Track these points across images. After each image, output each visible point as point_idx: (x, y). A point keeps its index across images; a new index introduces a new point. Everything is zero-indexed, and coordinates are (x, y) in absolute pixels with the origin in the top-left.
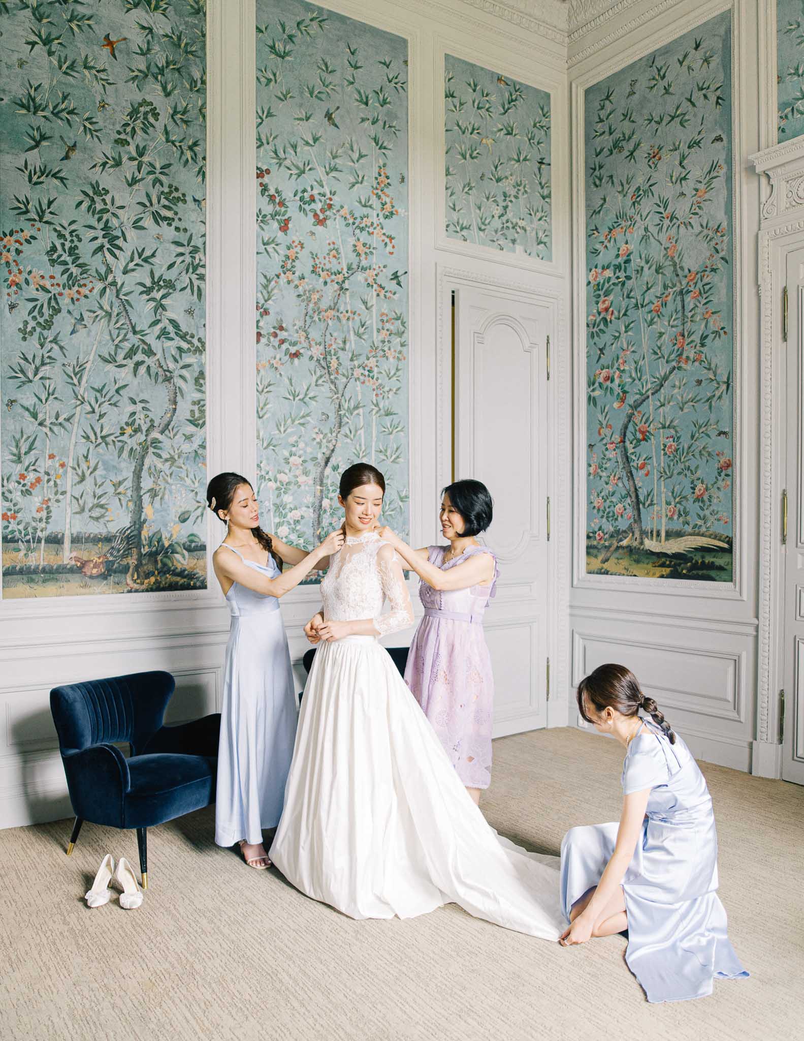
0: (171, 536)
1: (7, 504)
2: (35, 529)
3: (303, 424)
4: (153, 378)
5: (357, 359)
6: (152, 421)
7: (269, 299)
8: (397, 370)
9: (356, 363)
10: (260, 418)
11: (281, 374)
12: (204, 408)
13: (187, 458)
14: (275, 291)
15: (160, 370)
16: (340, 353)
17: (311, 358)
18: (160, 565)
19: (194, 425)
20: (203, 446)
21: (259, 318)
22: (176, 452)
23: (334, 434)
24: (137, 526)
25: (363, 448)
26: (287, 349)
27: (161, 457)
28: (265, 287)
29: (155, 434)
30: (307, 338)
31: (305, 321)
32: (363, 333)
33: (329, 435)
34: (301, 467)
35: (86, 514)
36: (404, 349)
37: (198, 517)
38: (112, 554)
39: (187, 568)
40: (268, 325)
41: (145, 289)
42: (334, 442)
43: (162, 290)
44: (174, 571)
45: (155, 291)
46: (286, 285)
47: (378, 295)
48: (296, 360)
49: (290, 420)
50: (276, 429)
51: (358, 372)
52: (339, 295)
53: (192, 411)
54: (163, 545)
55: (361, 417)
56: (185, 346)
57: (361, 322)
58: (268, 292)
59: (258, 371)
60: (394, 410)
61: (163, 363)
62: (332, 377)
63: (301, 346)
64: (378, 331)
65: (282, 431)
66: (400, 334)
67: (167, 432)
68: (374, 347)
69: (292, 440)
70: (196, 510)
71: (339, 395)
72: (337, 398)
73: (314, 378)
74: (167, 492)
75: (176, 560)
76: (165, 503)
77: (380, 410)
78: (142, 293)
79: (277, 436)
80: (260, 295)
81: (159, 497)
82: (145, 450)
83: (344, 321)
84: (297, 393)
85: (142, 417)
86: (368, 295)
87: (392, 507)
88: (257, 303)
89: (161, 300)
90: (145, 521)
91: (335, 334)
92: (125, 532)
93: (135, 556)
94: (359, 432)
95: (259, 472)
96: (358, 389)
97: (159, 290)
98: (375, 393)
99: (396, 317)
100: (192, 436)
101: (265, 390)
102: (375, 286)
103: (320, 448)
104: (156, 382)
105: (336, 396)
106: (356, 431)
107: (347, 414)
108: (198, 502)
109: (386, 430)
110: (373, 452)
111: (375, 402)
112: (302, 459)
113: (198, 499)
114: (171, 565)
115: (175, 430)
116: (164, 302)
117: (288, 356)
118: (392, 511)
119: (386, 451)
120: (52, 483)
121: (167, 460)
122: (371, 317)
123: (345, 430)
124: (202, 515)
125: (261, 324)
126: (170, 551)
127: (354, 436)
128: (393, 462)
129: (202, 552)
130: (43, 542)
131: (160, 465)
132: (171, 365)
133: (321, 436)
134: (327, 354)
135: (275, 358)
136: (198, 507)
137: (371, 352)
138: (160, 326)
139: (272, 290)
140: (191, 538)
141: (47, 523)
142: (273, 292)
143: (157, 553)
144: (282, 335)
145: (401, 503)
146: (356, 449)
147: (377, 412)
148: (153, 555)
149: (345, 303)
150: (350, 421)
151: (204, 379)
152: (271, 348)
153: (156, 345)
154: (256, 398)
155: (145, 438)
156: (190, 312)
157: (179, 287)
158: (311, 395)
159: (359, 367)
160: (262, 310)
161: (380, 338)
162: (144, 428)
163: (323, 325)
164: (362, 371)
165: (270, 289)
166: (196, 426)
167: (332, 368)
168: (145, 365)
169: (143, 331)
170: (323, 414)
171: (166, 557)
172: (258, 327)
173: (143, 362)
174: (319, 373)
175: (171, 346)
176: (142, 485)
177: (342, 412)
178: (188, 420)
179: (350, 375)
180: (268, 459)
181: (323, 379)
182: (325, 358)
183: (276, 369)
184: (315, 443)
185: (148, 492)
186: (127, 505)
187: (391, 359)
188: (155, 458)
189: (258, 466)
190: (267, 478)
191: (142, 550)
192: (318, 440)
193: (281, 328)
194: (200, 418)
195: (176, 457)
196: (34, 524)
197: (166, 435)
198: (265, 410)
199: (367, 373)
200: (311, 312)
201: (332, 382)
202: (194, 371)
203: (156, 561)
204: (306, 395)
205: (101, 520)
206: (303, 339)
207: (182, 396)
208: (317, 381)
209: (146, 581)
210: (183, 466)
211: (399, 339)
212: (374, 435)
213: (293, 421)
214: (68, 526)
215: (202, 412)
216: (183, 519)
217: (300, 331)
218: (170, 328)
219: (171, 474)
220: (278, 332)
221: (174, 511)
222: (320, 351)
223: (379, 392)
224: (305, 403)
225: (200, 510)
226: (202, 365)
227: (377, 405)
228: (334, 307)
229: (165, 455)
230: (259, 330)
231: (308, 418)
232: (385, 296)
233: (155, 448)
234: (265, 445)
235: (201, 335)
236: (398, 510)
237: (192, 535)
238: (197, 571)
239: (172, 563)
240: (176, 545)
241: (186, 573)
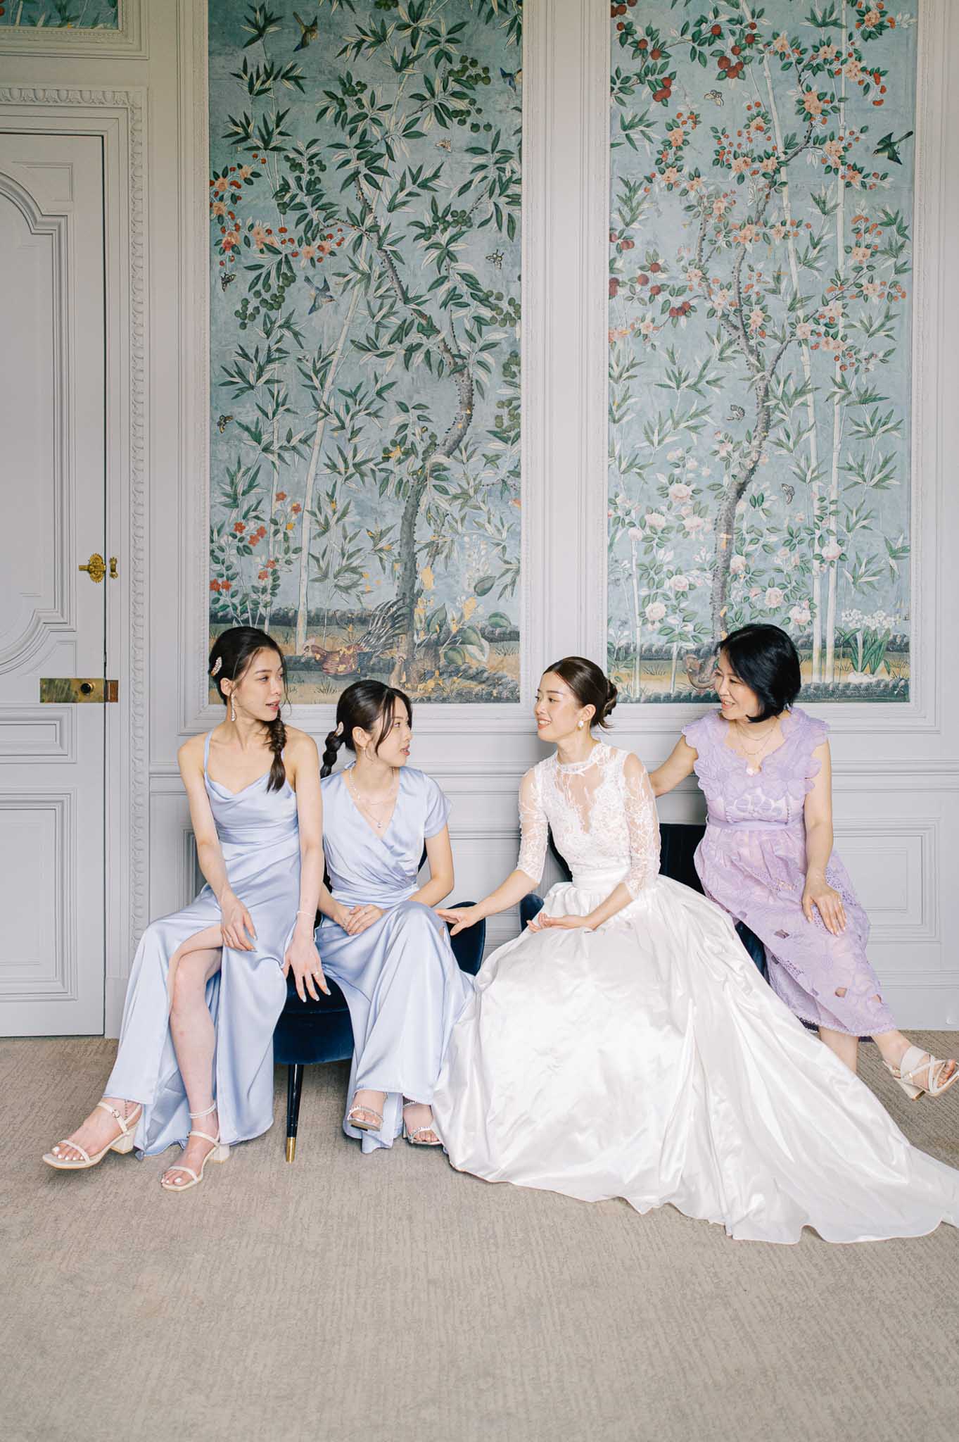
0: (462, 616)
1: (218, 567)
2: (256, 604)
3: (694, 429)
5: (803, 306)
7: (633, 220)
10: (615, 422)
12: (518, 411)
13: (490, 493)
16: (770, 300)
17: (712, 313)
18: (443, 662)
19: (501, 439)
21: (615, 254)
22: (472, 483)
24: (408, 601)
28: (627, 201)
35: (331, 581)
37: (506, 587)
38: (367, 642)
39: (486, 667)
40: (630, 264)
42: (754, 455)
44: (465, 671)
49: (670, 421)
50: (644, 436)
53: (499, 418)
54: (449, 631)
57: (812, 239)
59: (613, 344)
61: (451, 345)
65: (656, 443)
67: (456, 453)
68: (838, 282)
69: (674, 456)
70: (503, 575)
73: (718, 347)
74: (456, 547)
75: (469, 652)
76: (453, 565)
79: (645, 451)
80: (616, 216)
82: (422, 482)
84: (683, 375)
86: (827, 188)
89: (448, 243)
90: (421, 592)
91: (760, 266)
92: (389, 608)
93: (404, 646)
95: (612, 511)
99: (885, 219)
101: (625, 375)
108: (507, 562)
109: (863, 429)
110: (835, 471)
111: (838, 379)
113: (507, 557)
114: (460, 662)
115: (470, 450)
116: (452, 247)
120: (281, 536)
124: (513, 583)
126: (460, 640)
128: (877, 486)
129: (513, 643)
130: (267, 622)
131: (444, 506)
134: (742, 303)
136: (508, 570)
140: (495, 619)
141: (273, 594)
143: (438, 643)
148: (432, 646)
151: (519, 364)
154: (606, 389)
155: (422, 463)
158: (710, 376)
161: (852, 263)
164: (813, 327)
167: (753, 327)
169: (421, 297)
170: (734, 408)
171: (453, 649)
172: (612, 270)
174: (726, 338)
178: (490, 432)
179: (788, 335)
180: (628, 490)
181: (734, 348)
182: (739, 311)
184: (717, 458)
185: (426, 546)
186: (393, 567)
187: (875, 300)
188: (437, 494)
189: (611, 501)
190: (627, 521)
191: (416, 637)
192: (723, 454)
195: (471, 492)
196: (254, 596)
197: (455, 458)
198: (624, 408)
199: (823, 330)
201: (752, 351)
203: (437, 656)
204: (701, 377)
205: (353, 591)
207: (482, 393)
208: (722, 352)
209: (421, 686)
210: (482, 506)
212: (836, 441)
213: (676, 424)
214: (303, 600)
215: (515, 417)
221: (467, 576)
223: (848, 361)
224: (698, 391)
225: (509, 576)
229: (453, 490)
230: (613, 276)
231: (706, 417)
234: (623, 466)
235: (513, 294)
237: (496, 615)
238: (504, 672)
239: (463, 659)
240: (470, 632)
241: (485, 675)
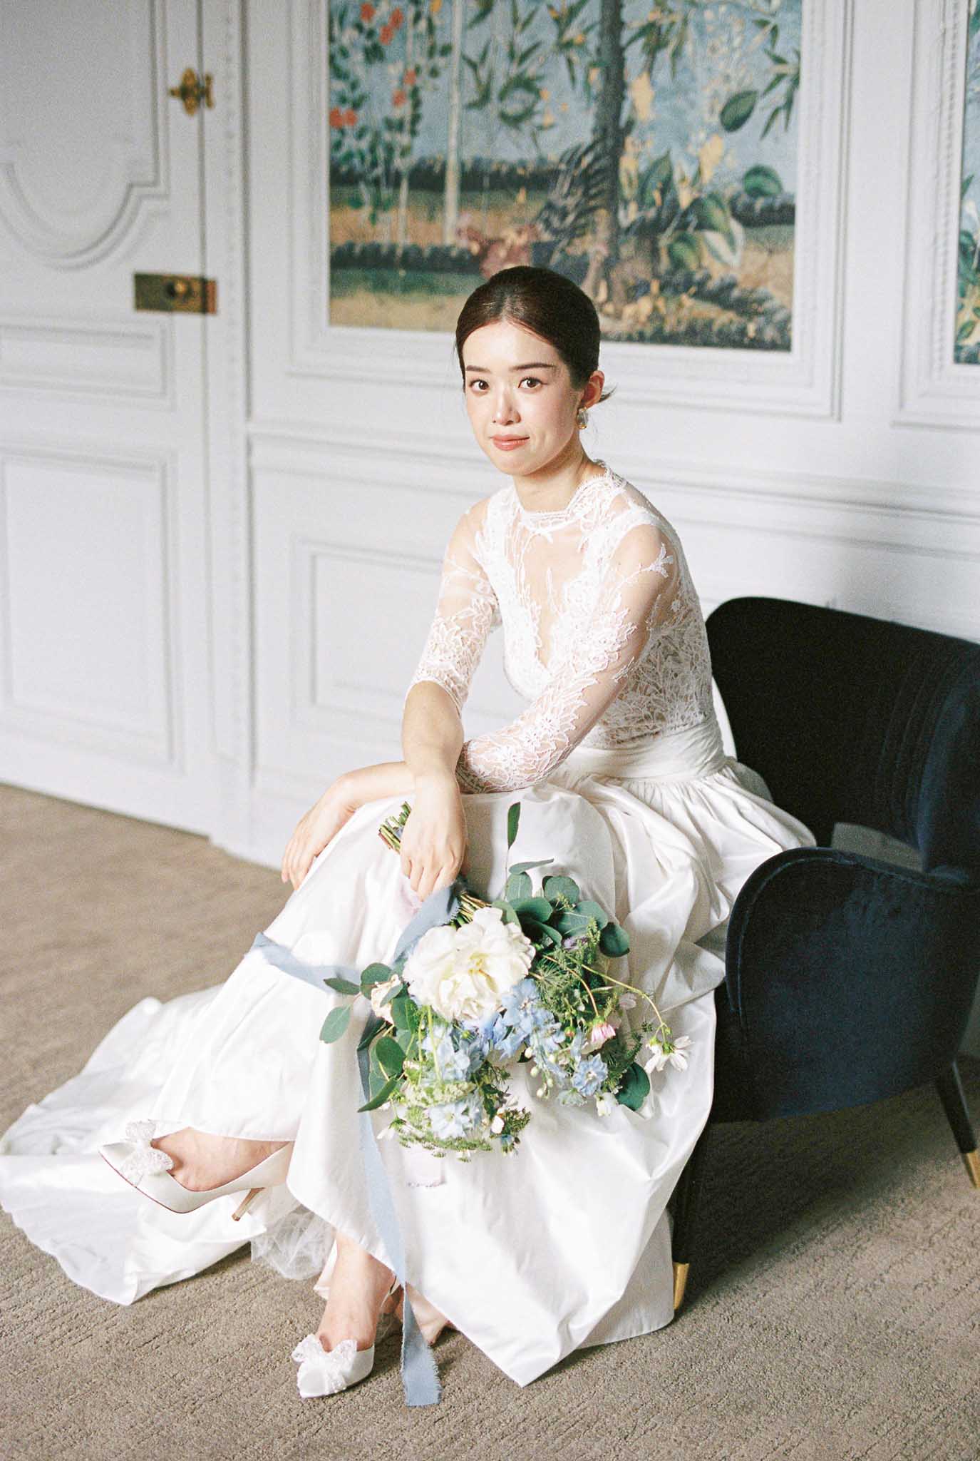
0: (699, 173)
1: (340, 86)
2: (390, 149)
18: (665, 264)
24: (610, 142)
35: (494, 107)
37: (776, 112)
38: (548, 223)
39: (738, 276)
44: (701, 284)
54: (675, 204)
70: (772, 86)
74: (692, 31)
75: (708, 245)
76: (685, 68)
81: (670, 48)
90: (631, 125)
92: (580, 161)
93: (603, 232)
108: (779, 60)
113: (779, 50)
114: (694, 267)
120: (423, 24)
124: (789, 103)
126: (693, 221)
130: (405, 185)
136: (780, 77)
140: (753, 181)
141: (413, 133)
143: (658, 226)
148: (648, 231)
171: (683, 239)
176: (626, 14)
185: (640, 34)
186: (587, 76)
196: (387, 136)
203: (655, 252)
205: (526, 127)
209: (629, 310)
214: (453, 142)
216: (734, 119)
221: (708, 92)
225: (783, 86)
237: (757, 171)
238: (768, 289)
239: (699, 259)
240: (711, 205)
241: (736, 293)
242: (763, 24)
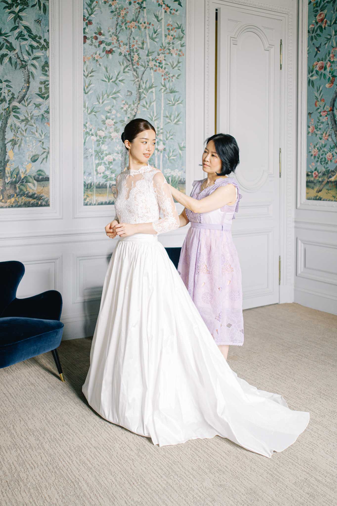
0: (26, 171)
3: (114, 98)
4: (13, 66)
5: (151, 55)
6: (13, 94)
7: (92, 14)
8: (179, 62)
9: (151, 58)
10: (86, 93)
11: (100, 65)
12: (48, 86)
13: (37, 120)
14: (96, 8)
15: (18, 60)
16: (140, 51)
17: (120, 54)
18: (18, 190)
19: (42, 97)
20: (47, 112)
21: (85, 26)
22: (29, 115)
23: (136, 105)
24: (3, 164)
25: (155, 114)
26: (104, 48)
27: (19, 119)
28: (90, 5)
29: (15, 103)
30: (118, 40)
31: (117, 29)
32: (156, 38)
33: (132, 105)
34: (113, 127)
36: (183, 49)
37: (44, 159)
39: (36, 192)
40: (91, 31)
41: (8, 5)
42: (135, 110)
43: (19, 6)
44: (27, 194)
45: (14, 7)
46: (104, 4)
47: (166, 12)
48: (110, 55)
49: (106, 95)
50: (96, 100)
51: (152, 64)
52: (139, 11)
53: (40, 88)
54: (20, 177)
55: (154, 94)
56: (35, 44)
57: (154, 30)
58: (91, 9)
59: (85, 62)
60: (176, 89)
61: (20, 56)
62: (135, 67)
63: (113, 46)
64: (166, 36)
65: (101, 103)
66: (181, 38)
67: (23, 102)
68: (163, 47)
69: (107, 108)
70: (42, 154)
71: (139, 79)
72: (138, 81)
73: (123, 67)
74: (23, 142)
75: (29, 186)
76: (22, 149)
77: (167, 89)
78: (5, 8)
79: (97, 106)
80: (85, 11)
81: (18, 145)
82: (8, 114)
83: (143, 29)
84: (111, 77)
85: (6, 91)
86: (159, 12)
87: (174, 153)
88: (84, 16)
89: (19, 12)
90: (8, 161)
91: (137, 38)
93: (1, 184)
94: (152, 104)
95: (85, 129)
96: (152, 75)
97: (17, 6)
98: (163, 78)
99: (177, 26)
100: (40, 105)
101: (89, 75)
102: (164, 5)
103: (126, 114)
104: (16, 68)
105: (137, 80)
106: (151, 103)
107: (144, 92)
108: (44, 149)
109: (171, 102)
110: (162, 117)
111: (163, 84)
112: (114, 121)
113: (44, 147)
114: (25, 191)
115: (29, 101)
116: (20, 14)
117: (105, 53)
118: (175, 156)
119: (171, 116)
121: (23, 121)
122: (161, 26)
123: (143, 102)
124: (47, 158)
125: (87, 30)
126: (25, 181)
127: (149, 106)
128: (175, 124)
129: (46, 182)
131: (18, 124)
132: (26, 57)
133: (127, 106)
134: (131, 51)
135: (96, 54)
136: (44, 152)
137: (161, 50)
138: (18, 30)
139: (94, 7)
140: (39, 172)
142: (95, 9)
143: (16, 182)
144: (101, 38)
145: (180, 152)
146: (150, 115)
147: (165, 91)
148: (13, 184)
149: (143, 17)
150: (146, 96)
151: (48, 67)
152: (93, 47)
153: (15, 43)
154: (83, 80)
155: (8, 106)
156: (38, 22)
157: (30, 5)
158: (120, 78)
159: (153, 60)
160: (87, 21)
161: (167, 41)
162: (8, 99)
163: (128, 32)
164: (155, 63)
165: (92, 7)
166: (43, 98)
167: (135, 61)
168: (8, 57)
169: (7, 34)
170: (128, 91)
171: (22, 185)
172: (84, 33)
173: (6, 55)
174: (125, 64)
175: (26, 44)
176: (6, 137)
177: (141, 90)
178: (37, 94)
179: (146, 65)
180: (91, 121)
181: (128, 68)
182: (130, 54)
183: (97, 61)
184: (123, 110)
185: (10, 141)
187: (174, 55)
188: (15, 119)
189: (85, 125)
190: (90, 133)
191: (6, 180)
192: (125, 109)
193: (100, 34)
194: (45, 93)
195: (29, 119)
197: (23, 104)
198: (89, 88)
199: (158, 64)
200: (120, 23)
201: (134, 70)
202: (41, 61)
203: (15, 188)
204: (117, 78)
206: (115, 41)
207: (33, 78)
208: (124, 69)
209: (8, 201)
210: (34, 125)
211: (179, 42)
212: (162, 106)
213: (108, 96)
215: (47, 89)
216: (34, 160)
217: (113, 36)
218: (25, 32)
219: (26, 130)
220: (98, 36)
221: (28, 154)
222: (126, 50)
223: (166, 77)
224: (116, 84)
225: (45, 154)
226: (47, 58)
227: (164, 86)
228: (136, 20)
229: (22, 117)
230: (85, 35)
231: (119, 94)
232: (170, 13)
233: (15, 112)
234: (89, 111)
235: (46, 37)
236: (178, 155)
237: (40, 170)
238: (43, 194)
239: (27, 189)
240: (29, 177)
241: (36, 195)
242: (40, 141)
